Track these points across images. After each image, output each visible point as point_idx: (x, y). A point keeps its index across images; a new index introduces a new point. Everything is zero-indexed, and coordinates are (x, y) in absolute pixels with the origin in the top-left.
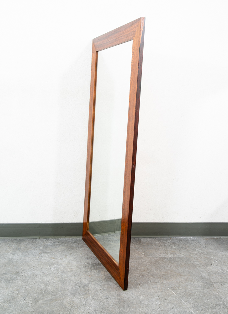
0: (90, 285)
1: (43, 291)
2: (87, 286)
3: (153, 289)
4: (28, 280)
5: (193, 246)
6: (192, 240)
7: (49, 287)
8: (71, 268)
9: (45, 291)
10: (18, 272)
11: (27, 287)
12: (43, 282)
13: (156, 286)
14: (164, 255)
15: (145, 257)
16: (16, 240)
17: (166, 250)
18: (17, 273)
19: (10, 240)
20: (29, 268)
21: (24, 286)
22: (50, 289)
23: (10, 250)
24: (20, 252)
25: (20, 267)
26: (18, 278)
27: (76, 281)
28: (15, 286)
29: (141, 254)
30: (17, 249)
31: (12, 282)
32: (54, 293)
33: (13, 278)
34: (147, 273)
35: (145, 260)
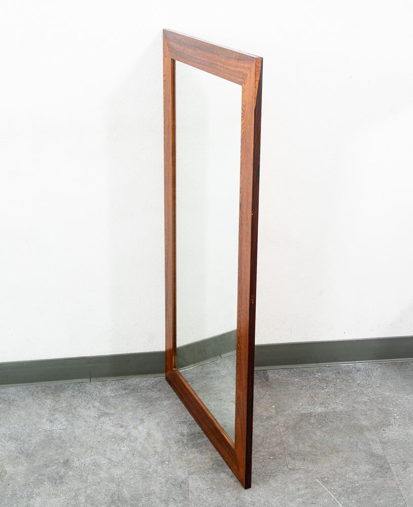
0: (190, 481)
1: (116, 498)
2: (186, 483)
3: (293, 483)
4: (87, 477)
5: (358, 384)
6: (359, 370)
7: (123, 488)
8: (155, 447)
9: (119, 497)
10: (68, 460)
11: (88, 492)
12: (112, 480)
13: (297, 476)
14: (310, 409)
15: (277, 414)
16: (50, 387)
17: (312, 397)
18: (66, 463)
19: (40, 388)
20: (83, 450)
21: (82, 488)
22: (126, 493)
23: (43, 413)
24: (62, 416)
25: (69, 449)
26: (71, 473)
27: (166, 473)
28: (68, 490)
29: (270, 409)
30: (55, 410)
31: (62, 483)
32: (134, 501)
33: (61, 474)
34: (282, 449)
35: (277, 423)
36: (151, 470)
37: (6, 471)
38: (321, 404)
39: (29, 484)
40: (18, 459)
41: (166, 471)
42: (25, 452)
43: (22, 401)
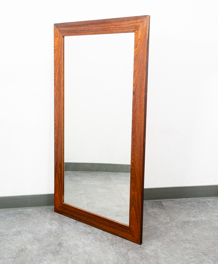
0: (129, 254)
2: (127, 255)
3: (187, 255)
4: (72, 252)
5: (211, 208)
6: (209, 201)
7: (92, 257)
8: (107, 237)
9: (90, 262)
10: (61, 243)
11: (73, 259)
12: (86, 253)
13: (188, 251)
14: (188, 219)
15: (171, 221)
16: (49, 209)
17: (188, 214)
18: (60, 244)
19: (44, 209)
20: (68, 238)
21: (70, 257)
22: (94, 259)
23: (46, 220)
24: (56, 222)
25: (61, 238)
26: (62, 249)
27: (115, 250)
28: (62, 258)
29: (166, 219)
30: (53, 219)
31: (58, 254)
33: (57, 250)
34: (177, 238)
35: (172, 225)
36: (106, 248)
37: (27, 248)
38: (193, 216)
39: (40, 255)
40: (34, 242)
42: (37, 239)
43: (35, 215)
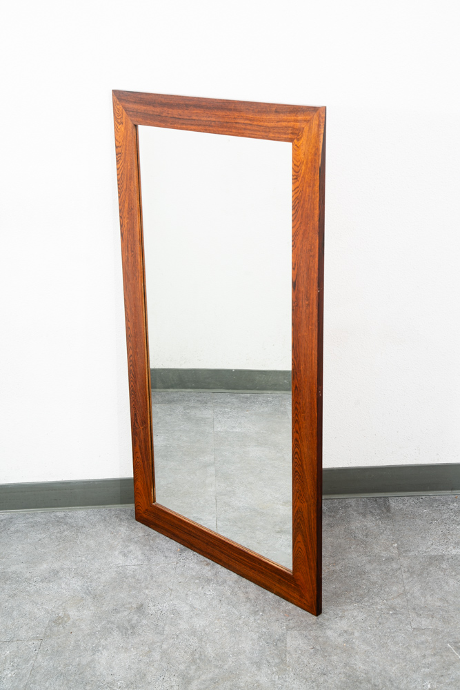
0: (289, 639)
1: (197, 656)
2: (283, 642)
3: (417, 647)
4: (163, 628)
7: (206, 643)
8: (247, 593)
9: (201, 655)
10: (142, 605)
11: (165, 646)
12: (193, 632)
13: (423, 638)
14: (440, 550)
15: (399, 555)
16: (125, 511)
17: (445, 535)
18: (140, 608)
19: (113, 512)
20: (160, 592)
21: (158, 642)
22: (210, 650)
23: (116, 543)
24: (138, 549)
25: (144, 591)
26: (144, 622)
27: (259, 627)
28: (141, 643)
29: (391, 548)
30: (130, 540)
31: (133, 633)
32: (218, 661)
33: (133, 622)
34: (404, 601)
35: (399, 566)
36: (241, 622)
37: (69, 615)
38: (455, 543)
39: (95, 633)
40: (84, 601)
41: (259, 624)
42: (92, 593)
43: (92, 528)
